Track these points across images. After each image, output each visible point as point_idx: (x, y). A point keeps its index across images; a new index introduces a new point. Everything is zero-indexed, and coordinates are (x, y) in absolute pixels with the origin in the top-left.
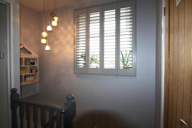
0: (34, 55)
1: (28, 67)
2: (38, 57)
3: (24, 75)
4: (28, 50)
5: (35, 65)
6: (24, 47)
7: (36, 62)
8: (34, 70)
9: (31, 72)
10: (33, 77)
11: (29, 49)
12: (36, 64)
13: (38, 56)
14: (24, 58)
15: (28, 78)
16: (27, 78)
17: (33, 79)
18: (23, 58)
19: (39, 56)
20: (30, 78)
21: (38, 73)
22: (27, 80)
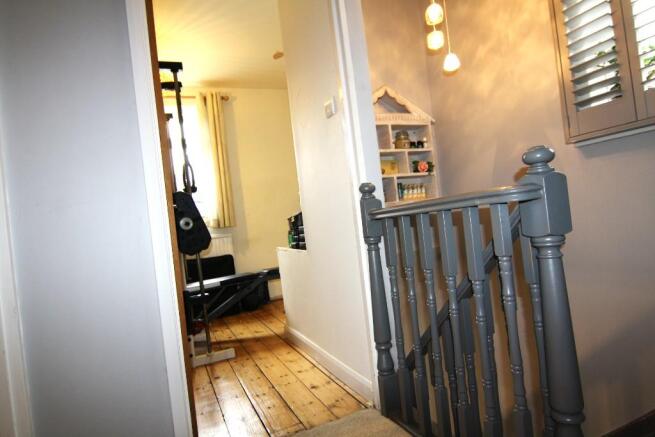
0: (418, 115)
1: (404, 153)
2: (432, 123)
3: (395, 176)
4: (398, 101)
5: (423, 147)
6: (386, 93)
7: (425, 139)
8: (423, 165)
9: (416, 170)
10: (424, 191)
11: (401, 99)
12: (425, 145)
13: (430, 118)
14: (390, 128)
15: (411, 192)
16: (406, 192)
17: (424, 195)
18: (386, 126)
19: (434, 117)
20: (415, 191)
21: (434, 173)
22: (405, 197)
